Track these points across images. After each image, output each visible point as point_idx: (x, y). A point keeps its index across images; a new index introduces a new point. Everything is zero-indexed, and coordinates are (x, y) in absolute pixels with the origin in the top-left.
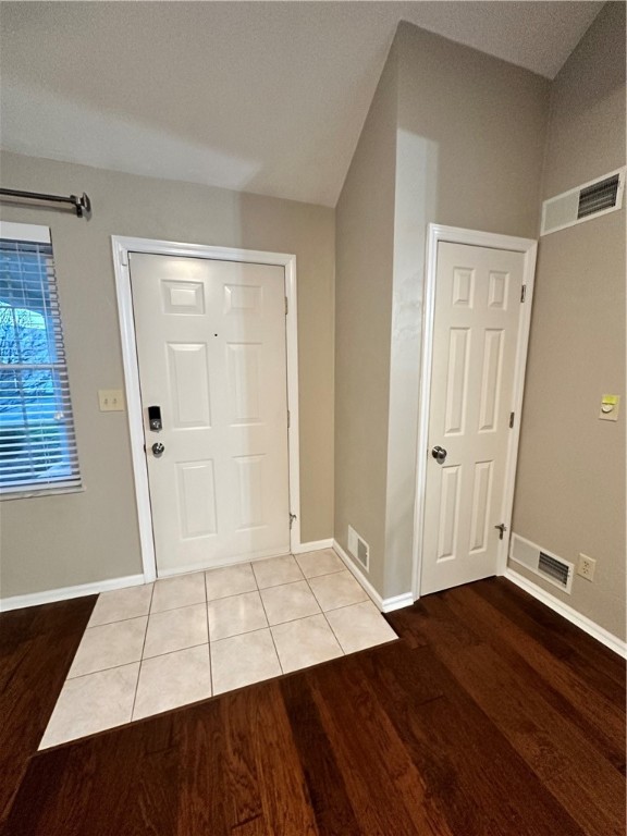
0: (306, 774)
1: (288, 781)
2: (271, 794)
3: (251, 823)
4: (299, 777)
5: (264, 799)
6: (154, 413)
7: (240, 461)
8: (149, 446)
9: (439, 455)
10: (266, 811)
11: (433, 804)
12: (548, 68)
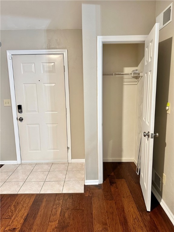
0: (28, 215)
1: (22, 215)
2: (16, 215)
3: (8, 219)
4: (25, 214)
5: (14, 216)
10: (13, 218)
11: (55, 230)
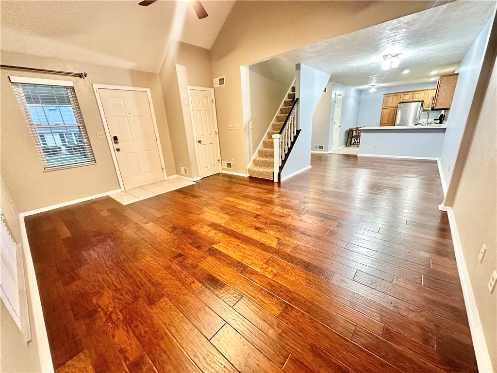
6: (115, 138)
7: (144, 152)
8: (115, 149)
9: (199, 142)
12: (208, 46)
